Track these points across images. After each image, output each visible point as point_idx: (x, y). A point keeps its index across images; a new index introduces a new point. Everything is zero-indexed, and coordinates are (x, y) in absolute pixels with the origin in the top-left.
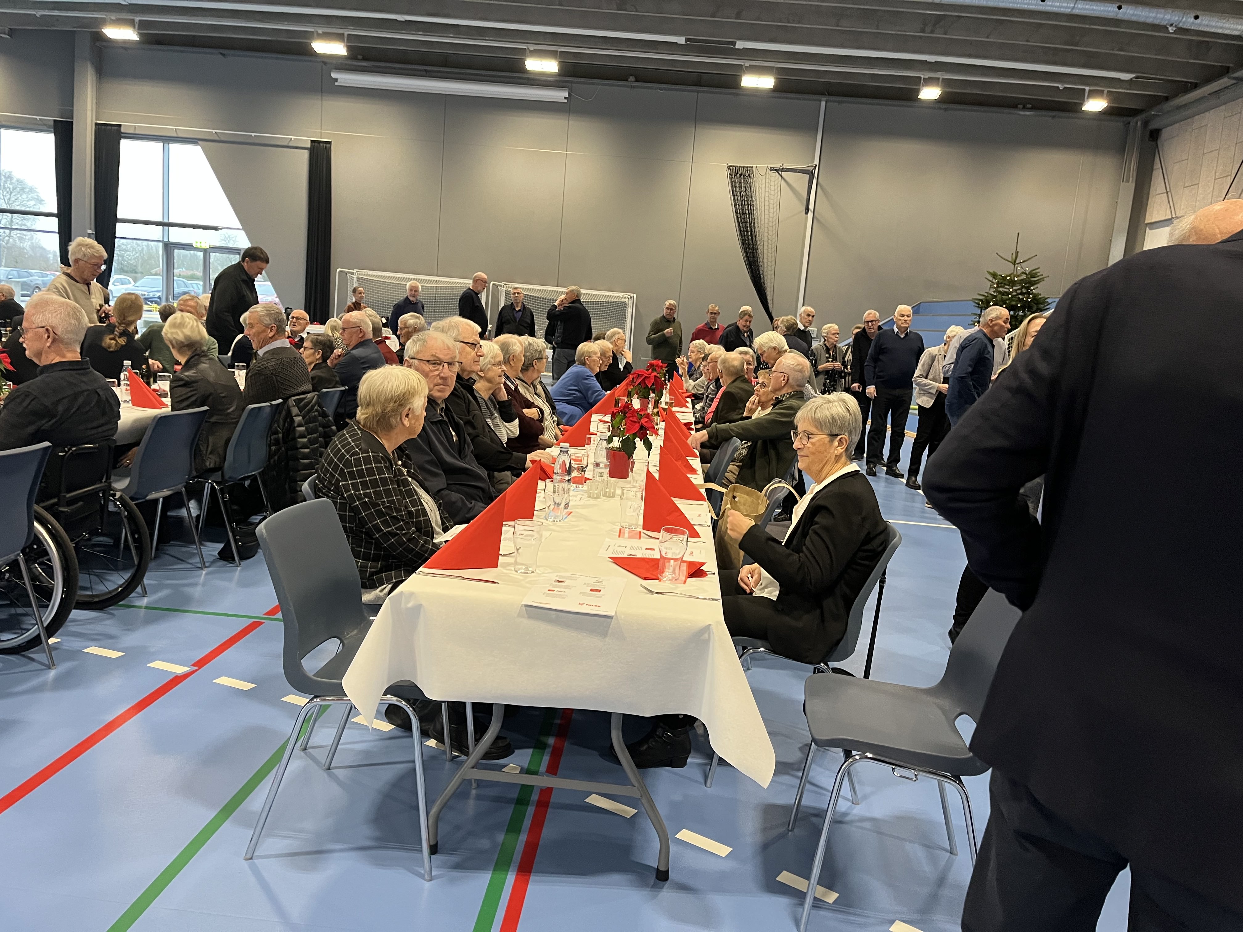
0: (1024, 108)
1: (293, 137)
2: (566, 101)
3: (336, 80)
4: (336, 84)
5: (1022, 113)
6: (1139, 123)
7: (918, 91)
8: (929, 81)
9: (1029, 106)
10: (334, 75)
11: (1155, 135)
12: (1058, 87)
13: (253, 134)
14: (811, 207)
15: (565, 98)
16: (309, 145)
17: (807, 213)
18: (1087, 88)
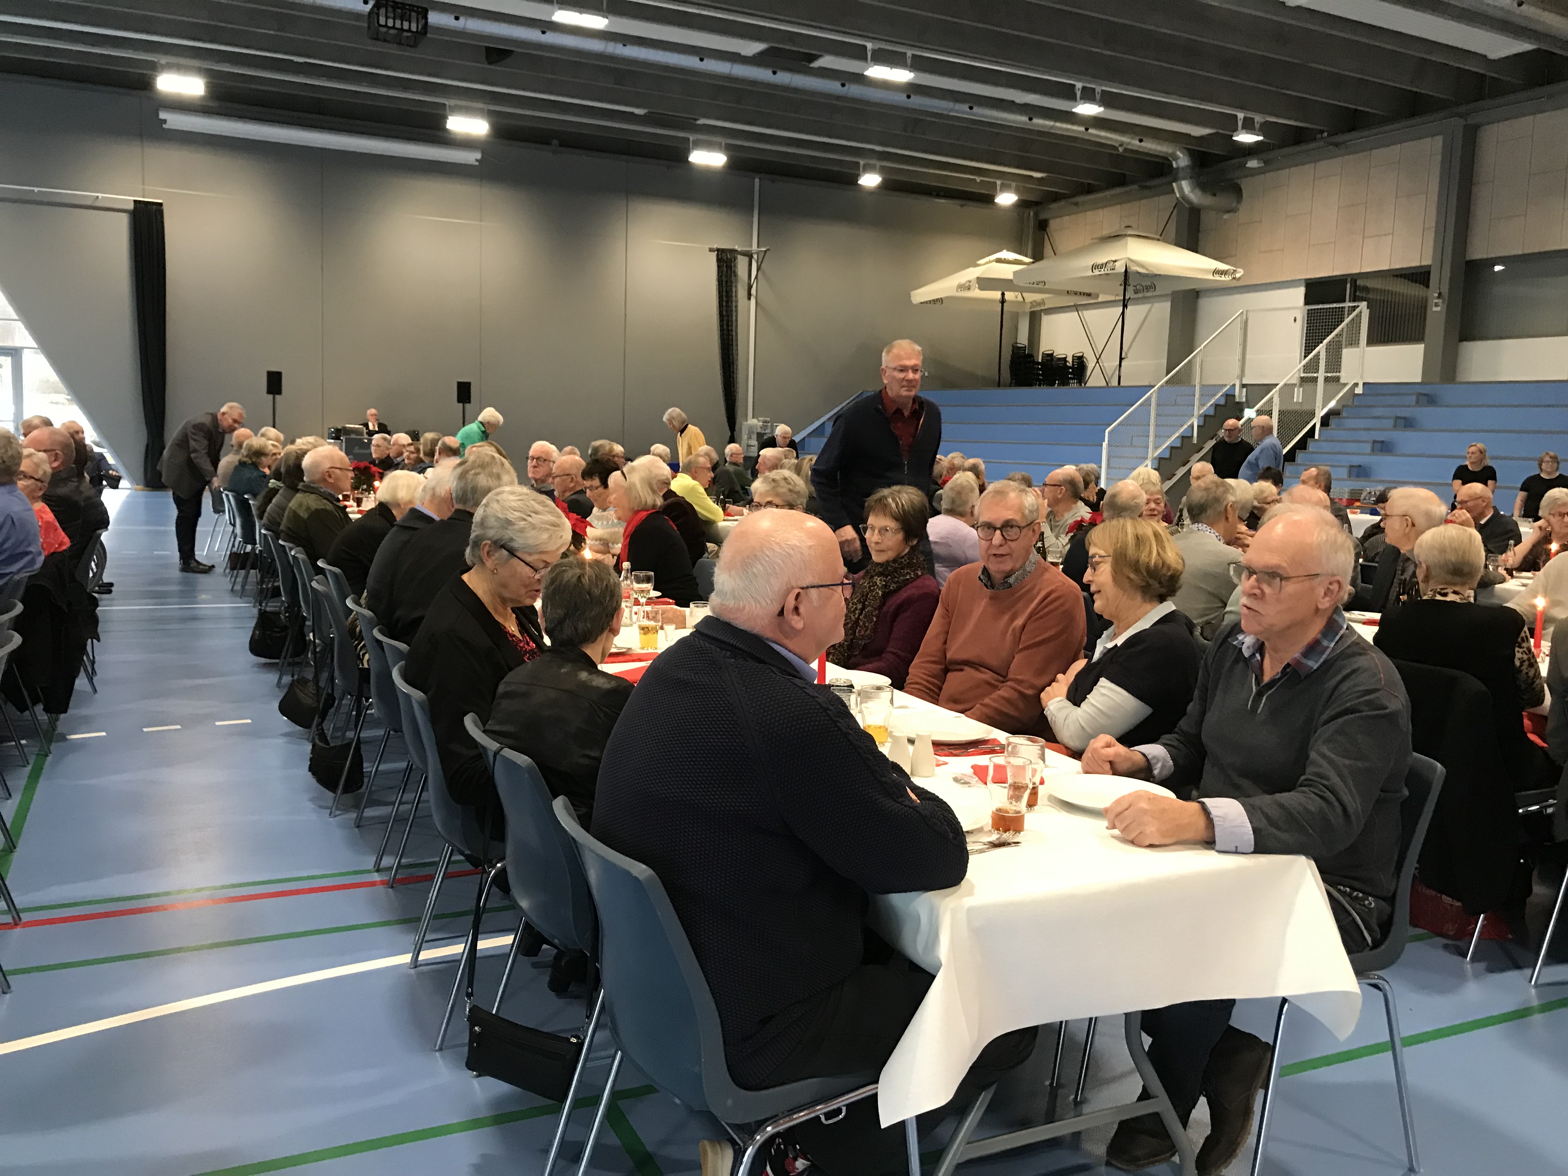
0: (938, 196)
1: (100, 195)
2: (477, 163)
3: (165, 121)
4: (164, 126)
5: (937, 200)
6: (1032, 214)
7: (856, 177)
8: (869, 168)
9: (942, 193)
10: (163, 115)
11: (1042, 226)
12: (975, 180)
13: (36, 189)
14: (753, 291)
15: (477, 160)
16: (131, 206)
17: (749, 299)
18: (999, 182)
